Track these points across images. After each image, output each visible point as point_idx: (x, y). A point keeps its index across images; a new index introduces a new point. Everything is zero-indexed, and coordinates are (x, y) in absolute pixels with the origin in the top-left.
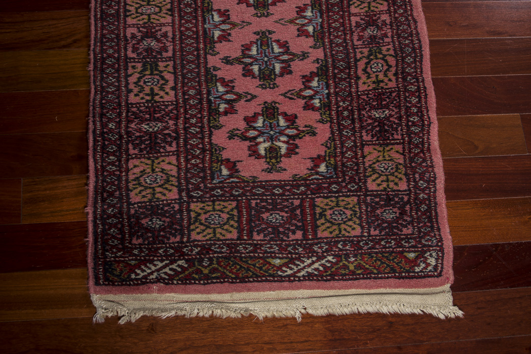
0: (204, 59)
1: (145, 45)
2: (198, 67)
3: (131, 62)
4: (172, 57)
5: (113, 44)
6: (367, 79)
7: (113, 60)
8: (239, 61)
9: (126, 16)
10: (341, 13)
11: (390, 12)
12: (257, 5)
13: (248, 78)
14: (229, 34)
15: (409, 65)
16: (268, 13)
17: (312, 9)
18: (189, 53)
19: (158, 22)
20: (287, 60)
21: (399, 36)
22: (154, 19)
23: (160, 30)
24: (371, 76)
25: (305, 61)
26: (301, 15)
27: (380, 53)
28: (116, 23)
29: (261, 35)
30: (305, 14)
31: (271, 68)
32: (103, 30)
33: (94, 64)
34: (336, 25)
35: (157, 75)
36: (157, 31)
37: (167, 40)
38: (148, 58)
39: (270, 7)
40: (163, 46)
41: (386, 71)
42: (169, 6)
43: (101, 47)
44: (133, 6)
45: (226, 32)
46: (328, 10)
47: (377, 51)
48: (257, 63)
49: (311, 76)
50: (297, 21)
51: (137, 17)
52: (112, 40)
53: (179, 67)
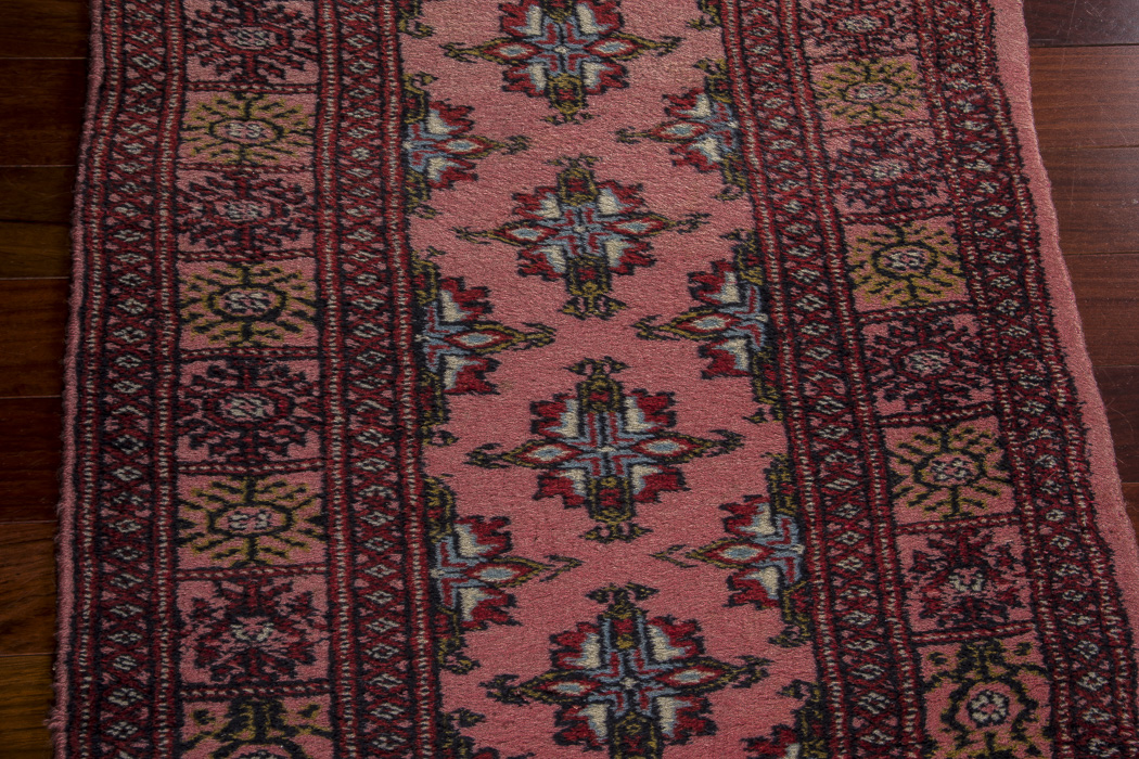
0: (431, 686)
1: (239, 640)
2: (412, 712)
3: (191, 700)
4: (327, 681)
5: (134, 637)
6: (959, 747)
7: (132, 694)
8: (541, 689)
9: (177, 542)
10: (866, 524)
11: (1023, 520)
12: (598, 499)
13: (573, 750)
14: (511, 601)
15: (1093, 698)
16: (632, 526)
17: (774, 512)
18: (381, 666)
19: (281, 561)
20: (698, 685)
21: (1055, 600)
22: (268, 550)
23: (288, 588)
24: (970, 737)
25: (757, 688)
26: (738, 533)
27: (998, 660)
28: (145, 567)
29: (611, 601)
30: (749, 529)
31: (648, 712)
32: (101, 589)
33: (70, 707)
34: (851, 563)
35: (277, 741)
36: (276, 592)
37: (310, 623)
38: (249, 684)
39: (639, 507)
40: (298, 644)
41: (1018, 720)
42: (315, 508)
43: (95, 648)
44: (199, 507)
45: (501, 593)
46: (824, 516)
47: (987, 653)
48: (601, 698)
49: (776, 741)
50: (728, 554)
51: (212, 544)
52: (130, 624)
53: (349, 714)
